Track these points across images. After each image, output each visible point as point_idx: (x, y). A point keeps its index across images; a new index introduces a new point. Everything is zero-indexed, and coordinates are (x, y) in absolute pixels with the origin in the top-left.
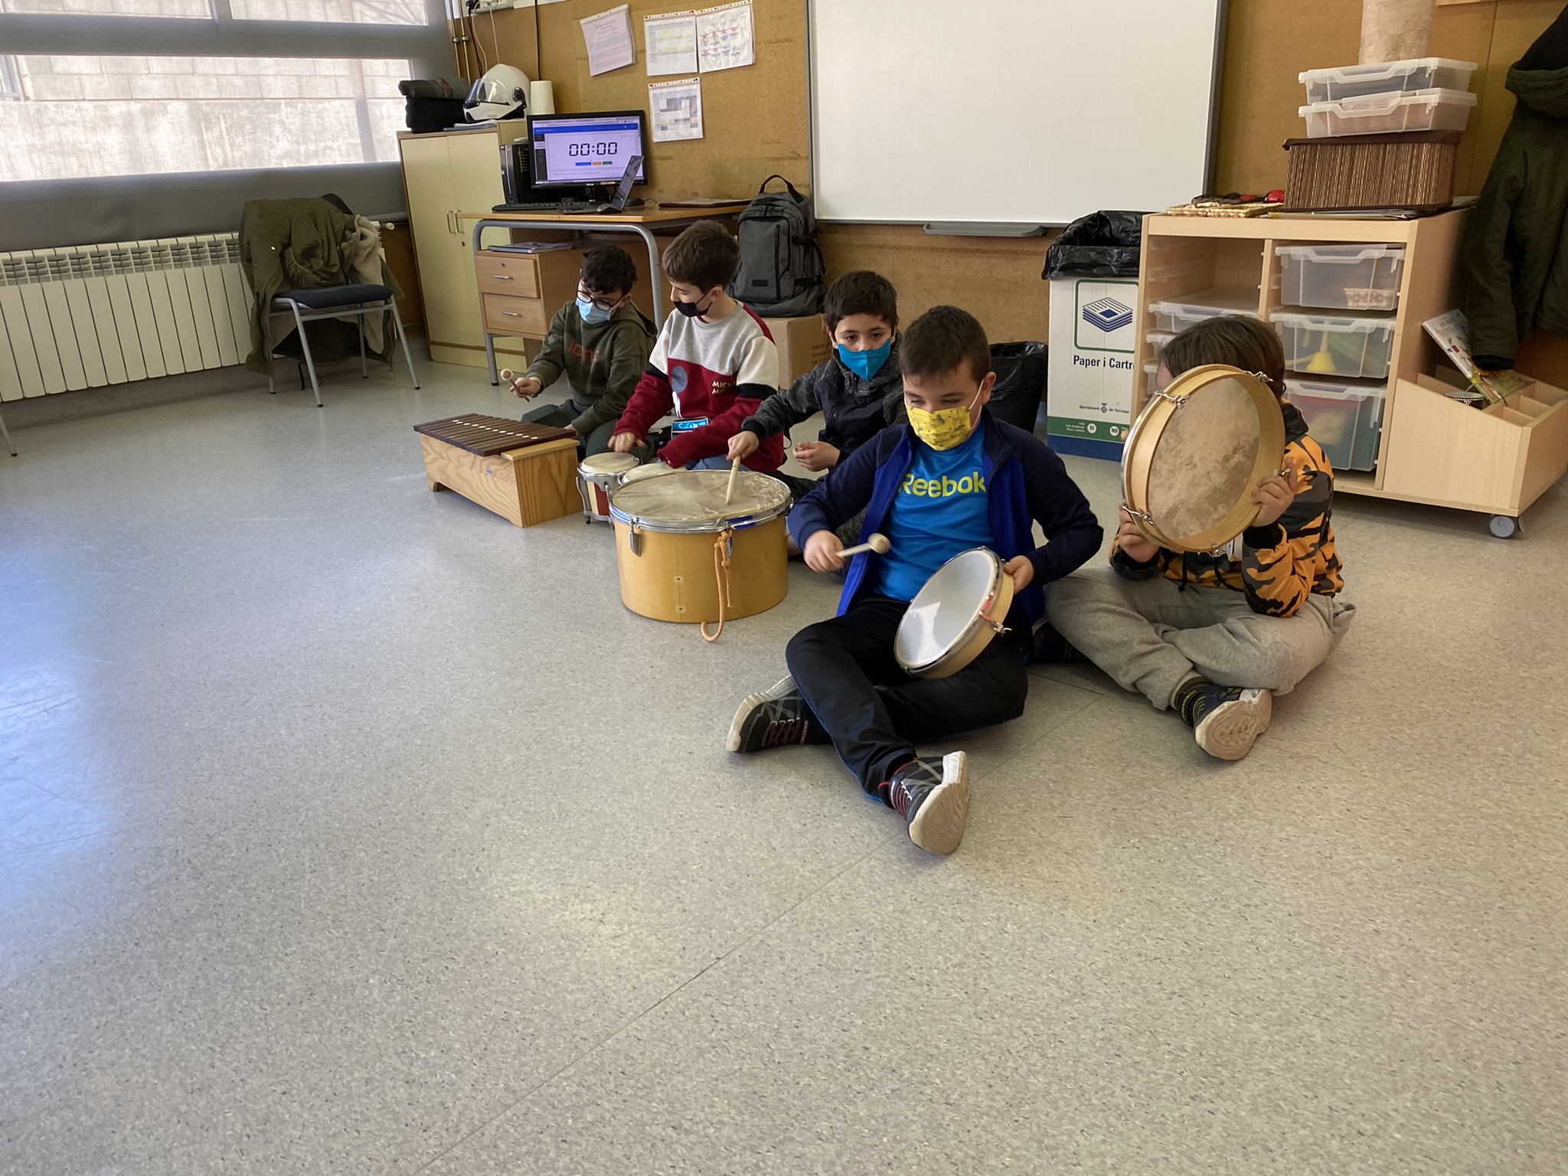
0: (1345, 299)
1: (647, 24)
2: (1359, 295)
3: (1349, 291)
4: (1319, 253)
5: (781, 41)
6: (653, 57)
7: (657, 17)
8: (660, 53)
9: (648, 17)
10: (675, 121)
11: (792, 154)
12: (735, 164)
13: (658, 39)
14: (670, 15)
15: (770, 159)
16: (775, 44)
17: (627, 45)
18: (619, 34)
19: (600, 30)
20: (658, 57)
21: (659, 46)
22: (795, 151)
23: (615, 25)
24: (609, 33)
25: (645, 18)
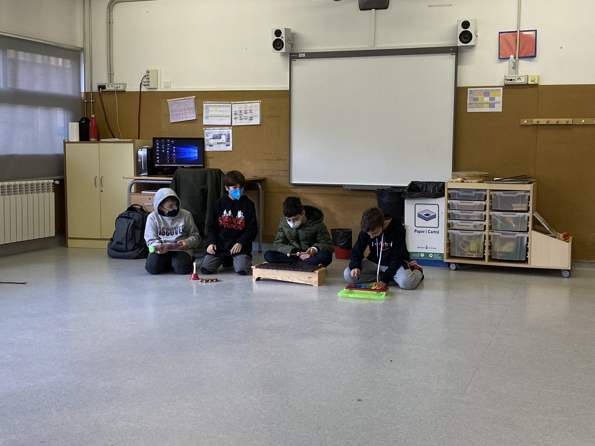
0: (512, 207)
1: (204, 105)
2: (516, 206)
3: (513, 205)
4: (504, 193)
5: (274, 116)
6: (207, 117)
7: (211, 102)
8: (211, 116)
9: (206, 102)
10: (218, 143)
11: (278, 158)
12: (248, 161)
13: (210, 111)
14: (217, 102)
15: (266, 160)
16: (271, 118)
17: (193, 112)
18: (189, 107)
19: (177, 105)
20: (209, 118)
21: (210, 113)
22: (279, 157)
23: (186, 103)
24: (183, 106)
25: (204, 102)
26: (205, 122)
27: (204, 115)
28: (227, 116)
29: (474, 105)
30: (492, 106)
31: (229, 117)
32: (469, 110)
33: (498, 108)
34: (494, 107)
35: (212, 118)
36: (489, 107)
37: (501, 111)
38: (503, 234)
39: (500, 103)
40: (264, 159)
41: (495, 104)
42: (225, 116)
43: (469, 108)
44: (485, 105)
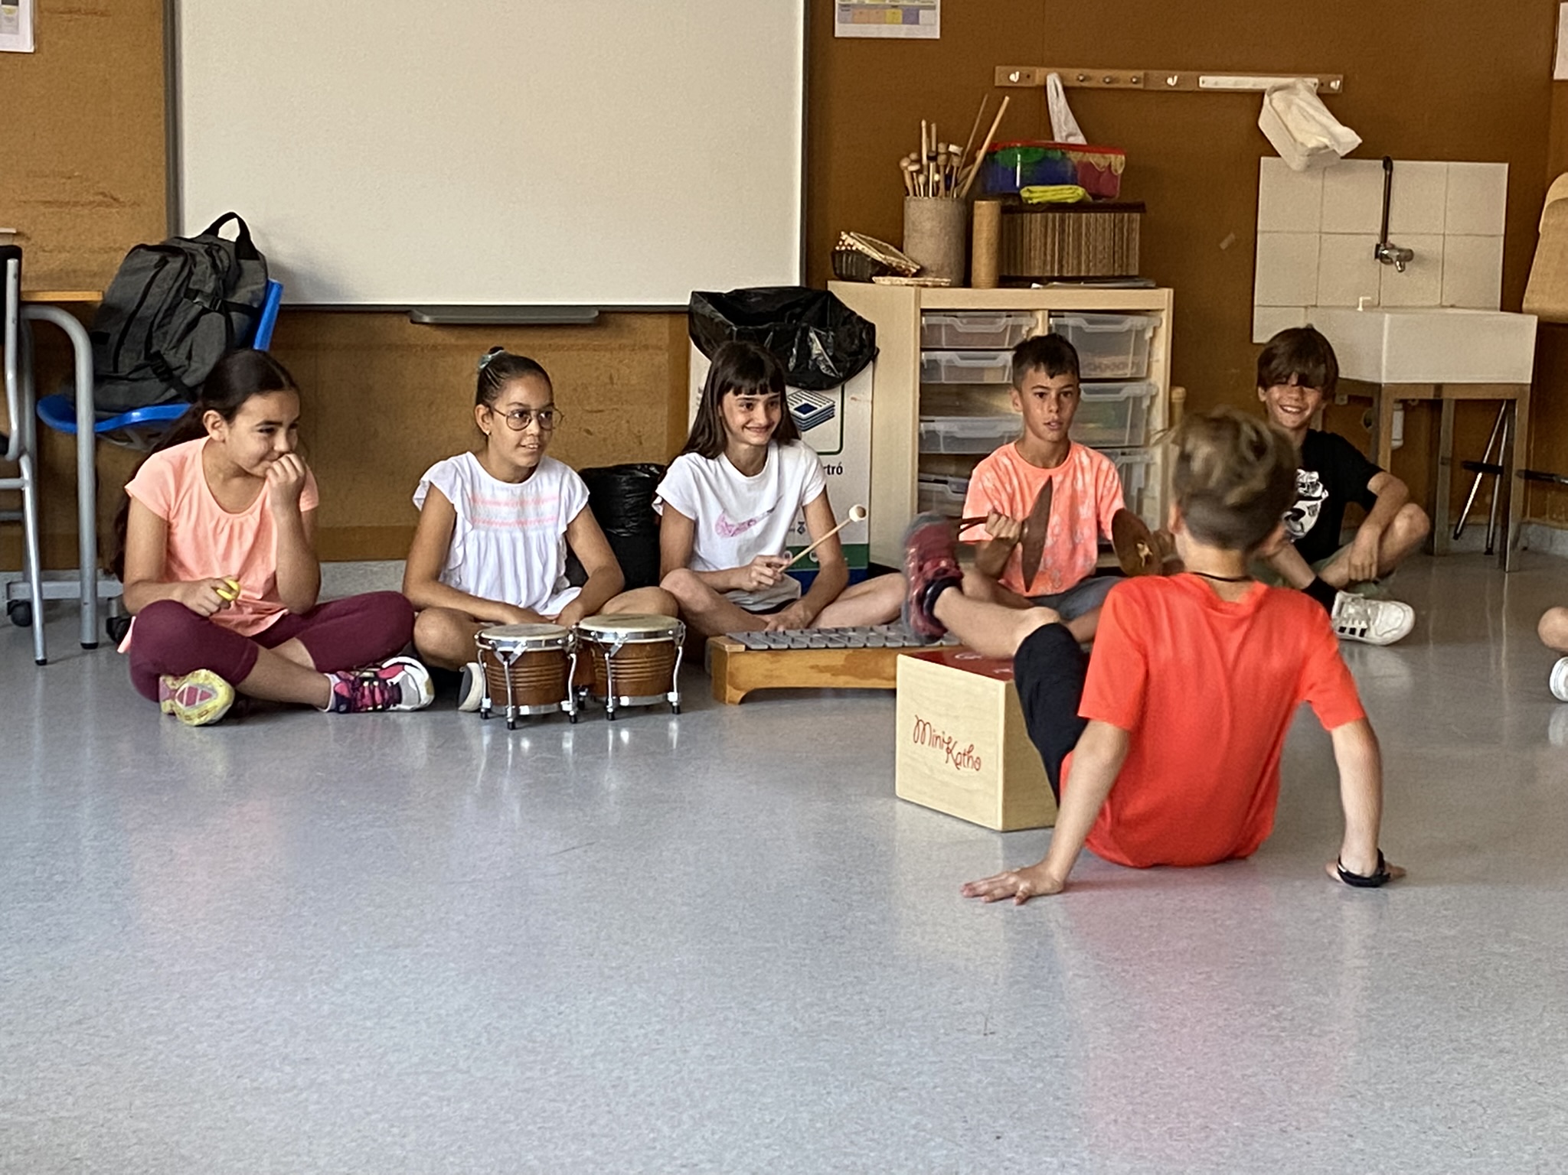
11: (101, 197)
22: (106, 191)
29: (857, 12)
30: (911, 16)
32: (841, 30)
33: (930, 27)
34: (916, 22)
36: (904, 22)
37: (938, 36)
39: (934, 8)
40: (37, 202)
41: (921, 12)
43: (841, 22)
44: (889, 12)
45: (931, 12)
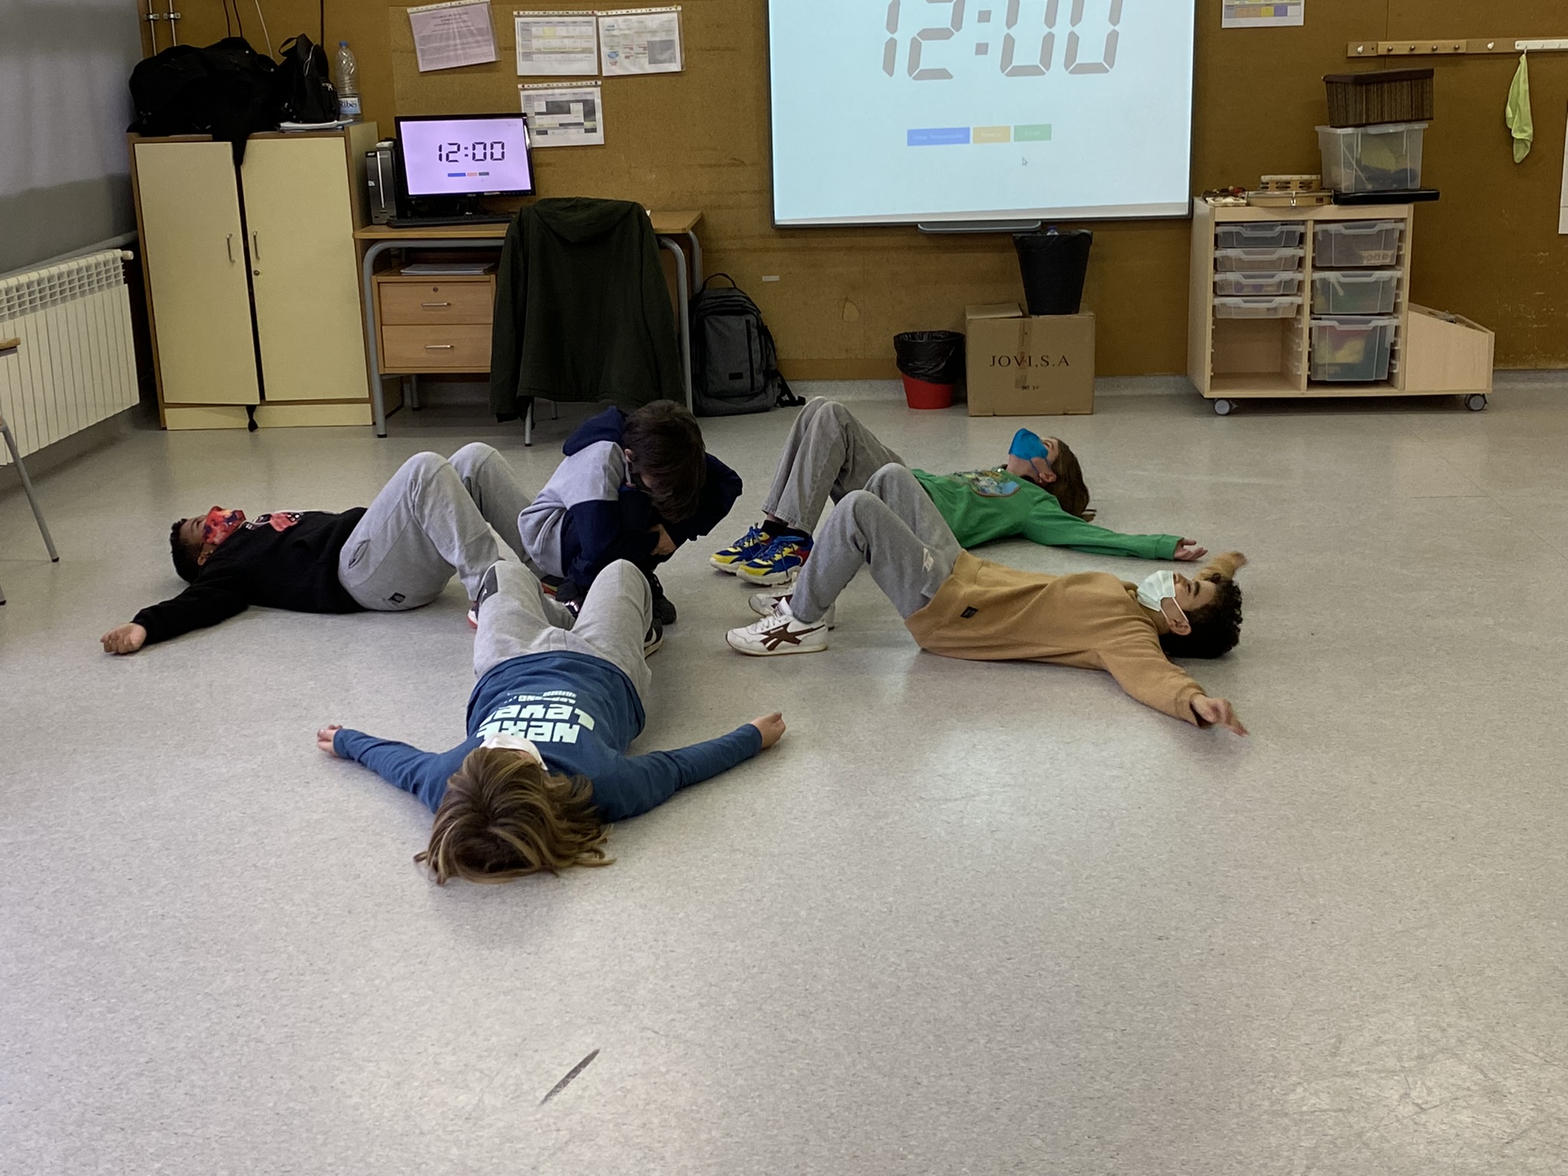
0: (1361, 258)
1: (517, 20)
2: (1372, 255)
3: (1365, 254)
4: (1346, 228)
5: (718, 49)
6: (528, 55)
7: (536, 13)
8: (539, 52)
9: (521, 13)
10: (561, 125)
11: (733, 161)
12: (651, 172)
13: (536, 37)
14: (556, 13)
15: (702, 166)
16: (711, 52)
17: (486, 41)
18: (472, 28)
19: (439, 21)
20: (535, 56)
21: (536, 44)
22: (736, 157)
23: (465, 17)
24: (455, 26)
25: (515, 13)
26: (523, 68)
27: (519, 50)
28: (584, 51)
29: (1238, 9)
30: (1281, 10)
31: (592, 52)
32: (1226, 23)
33: (1295, 17)
34: (1284, 15)
35: (541, 56)
36: (1275, 15)
37: (1302, 24)
38: (1341, 322)
39: (1299, 4)
40: (696, 165)
41: (1289, 7)
42: (580, 50)
43: (1226, 17)
44: (1264, 9)
45: (1298, 7)
